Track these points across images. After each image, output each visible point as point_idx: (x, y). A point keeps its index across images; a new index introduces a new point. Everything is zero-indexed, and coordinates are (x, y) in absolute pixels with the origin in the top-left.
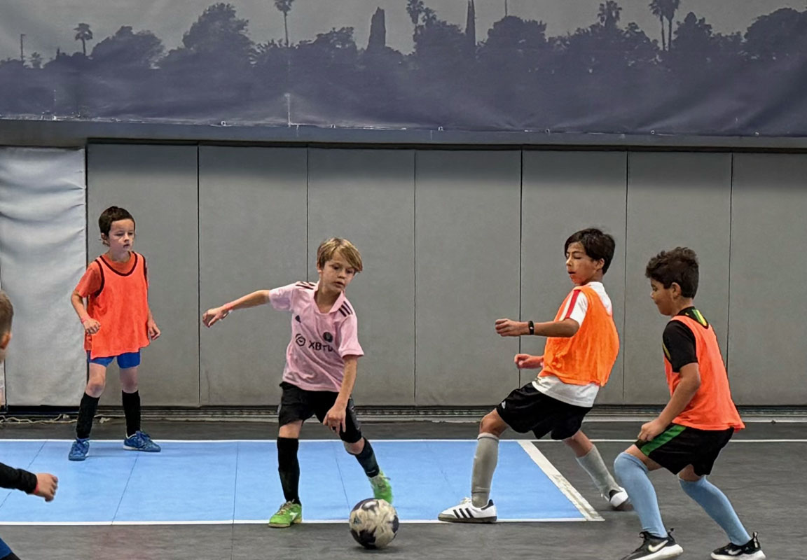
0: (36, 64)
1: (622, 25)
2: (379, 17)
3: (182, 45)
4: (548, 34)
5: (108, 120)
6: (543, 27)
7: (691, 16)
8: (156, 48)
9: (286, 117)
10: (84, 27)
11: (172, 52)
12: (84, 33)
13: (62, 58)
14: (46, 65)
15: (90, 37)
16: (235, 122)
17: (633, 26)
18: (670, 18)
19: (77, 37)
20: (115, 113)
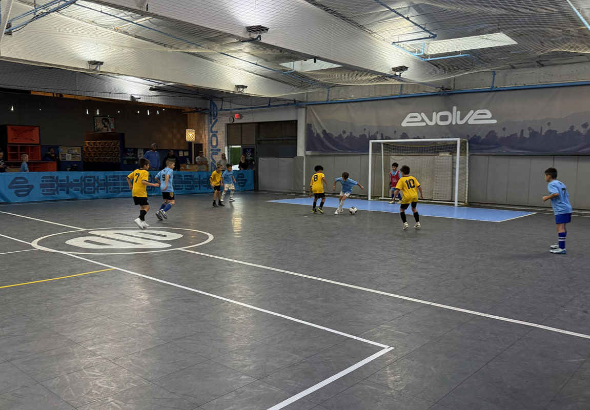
3: (485, 138)
8: (481, 139)
15: (469, 137)
17: (577, 130)
18: (586, 128)
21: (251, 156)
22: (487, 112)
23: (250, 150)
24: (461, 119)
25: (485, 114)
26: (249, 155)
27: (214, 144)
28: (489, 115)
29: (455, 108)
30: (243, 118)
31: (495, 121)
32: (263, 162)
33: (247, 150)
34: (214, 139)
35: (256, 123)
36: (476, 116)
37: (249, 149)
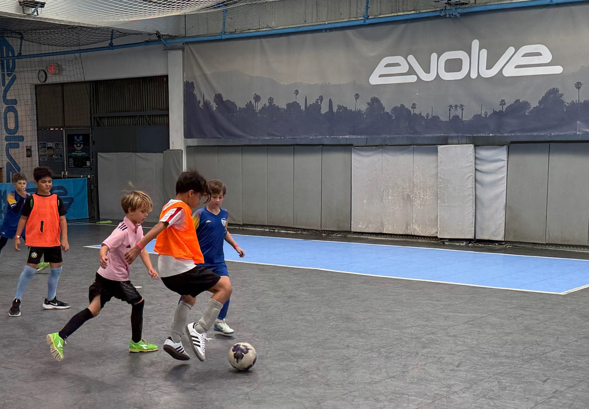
0: (486, 115)
3: (538, 105)
5: (510, 135)
8: (528, 107)
9: (576, 130)
10: (503, 101)
11: (534, 108)
12: (503, 103)
13: (495, 112)
14: (490, 115)
15: (505, 104)
16: (556, 133)
19: (500, 105)
20: (512, 132)
21: (82, 150)
22: (542, 49)
23: (81, 138)
24: (489, 66)
25: (539, 54)
26: (79, 147)
27: (12, 126)
28: (547, 56)
29: (476, 44)
30: (64, 73)
31: (558, 70)
32: (108, 162)
33: (76, 138)
34: (11, 115)
35: (90, 82)
36: (519, 59)
37: (78, 136)
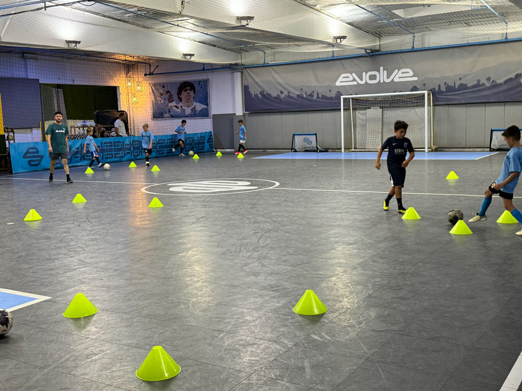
1: (481, 83)
2: (440, 85)
4: (468, 86)
6: (467, 85)
7: (493, 81)
17: (483, 83)
18: (489, 81)
24: (388, 78)
